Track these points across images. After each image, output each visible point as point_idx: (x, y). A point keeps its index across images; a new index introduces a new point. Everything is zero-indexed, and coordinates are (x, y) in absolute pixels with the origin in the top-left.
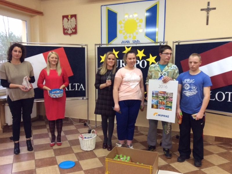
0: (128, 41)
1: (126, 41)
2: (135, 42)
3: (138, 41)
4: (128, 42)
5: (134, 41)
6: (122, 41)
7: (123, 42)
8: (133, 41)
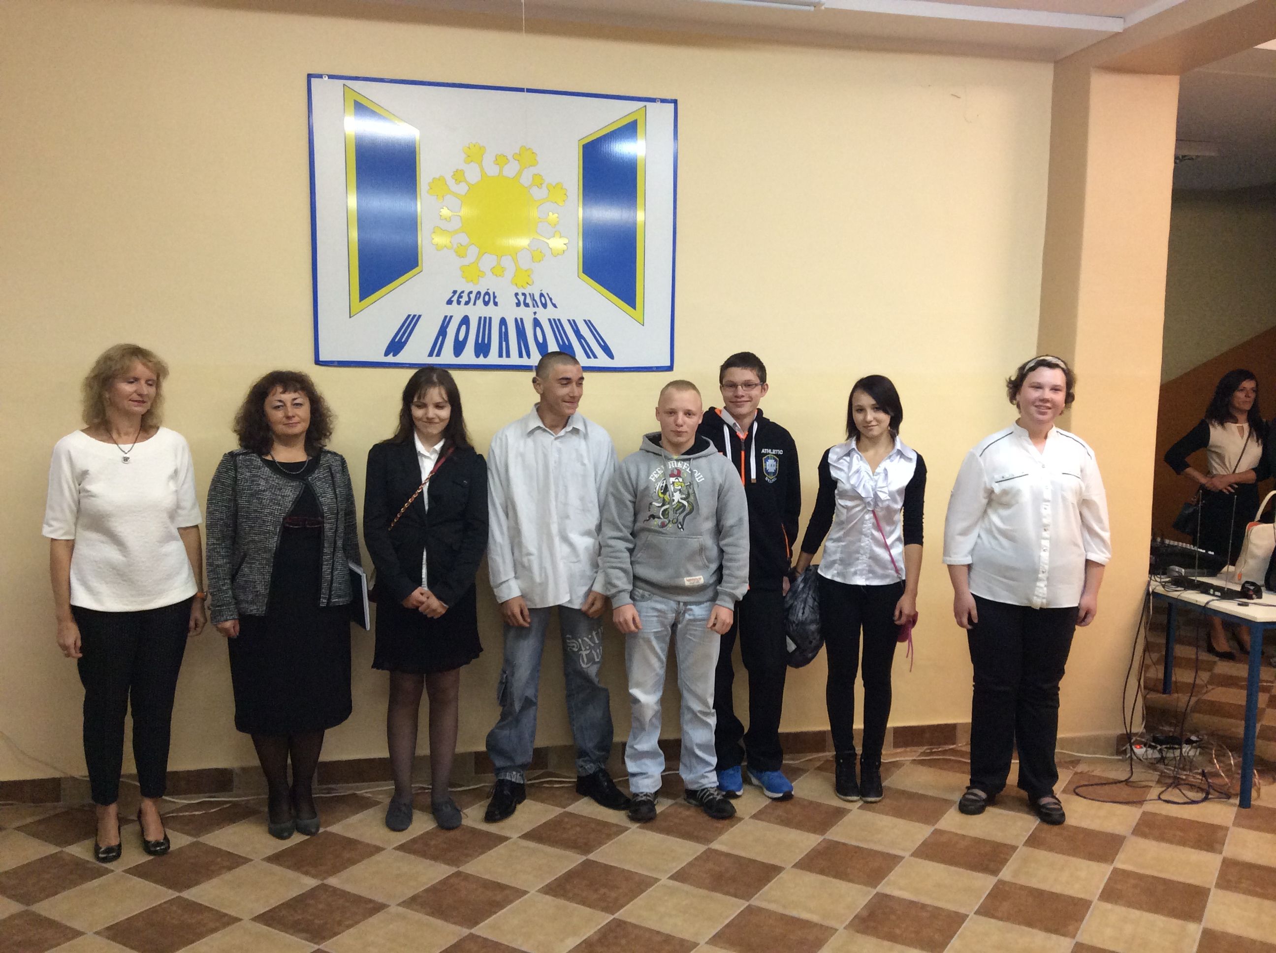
0: (487, 293)
1: (479, 293)
2: (529, 300)
3: (542, 295)
4: (489, 299)
5: (524, 294)
6: (455, 292)
7: (460, 297)
8: (516, 294)
